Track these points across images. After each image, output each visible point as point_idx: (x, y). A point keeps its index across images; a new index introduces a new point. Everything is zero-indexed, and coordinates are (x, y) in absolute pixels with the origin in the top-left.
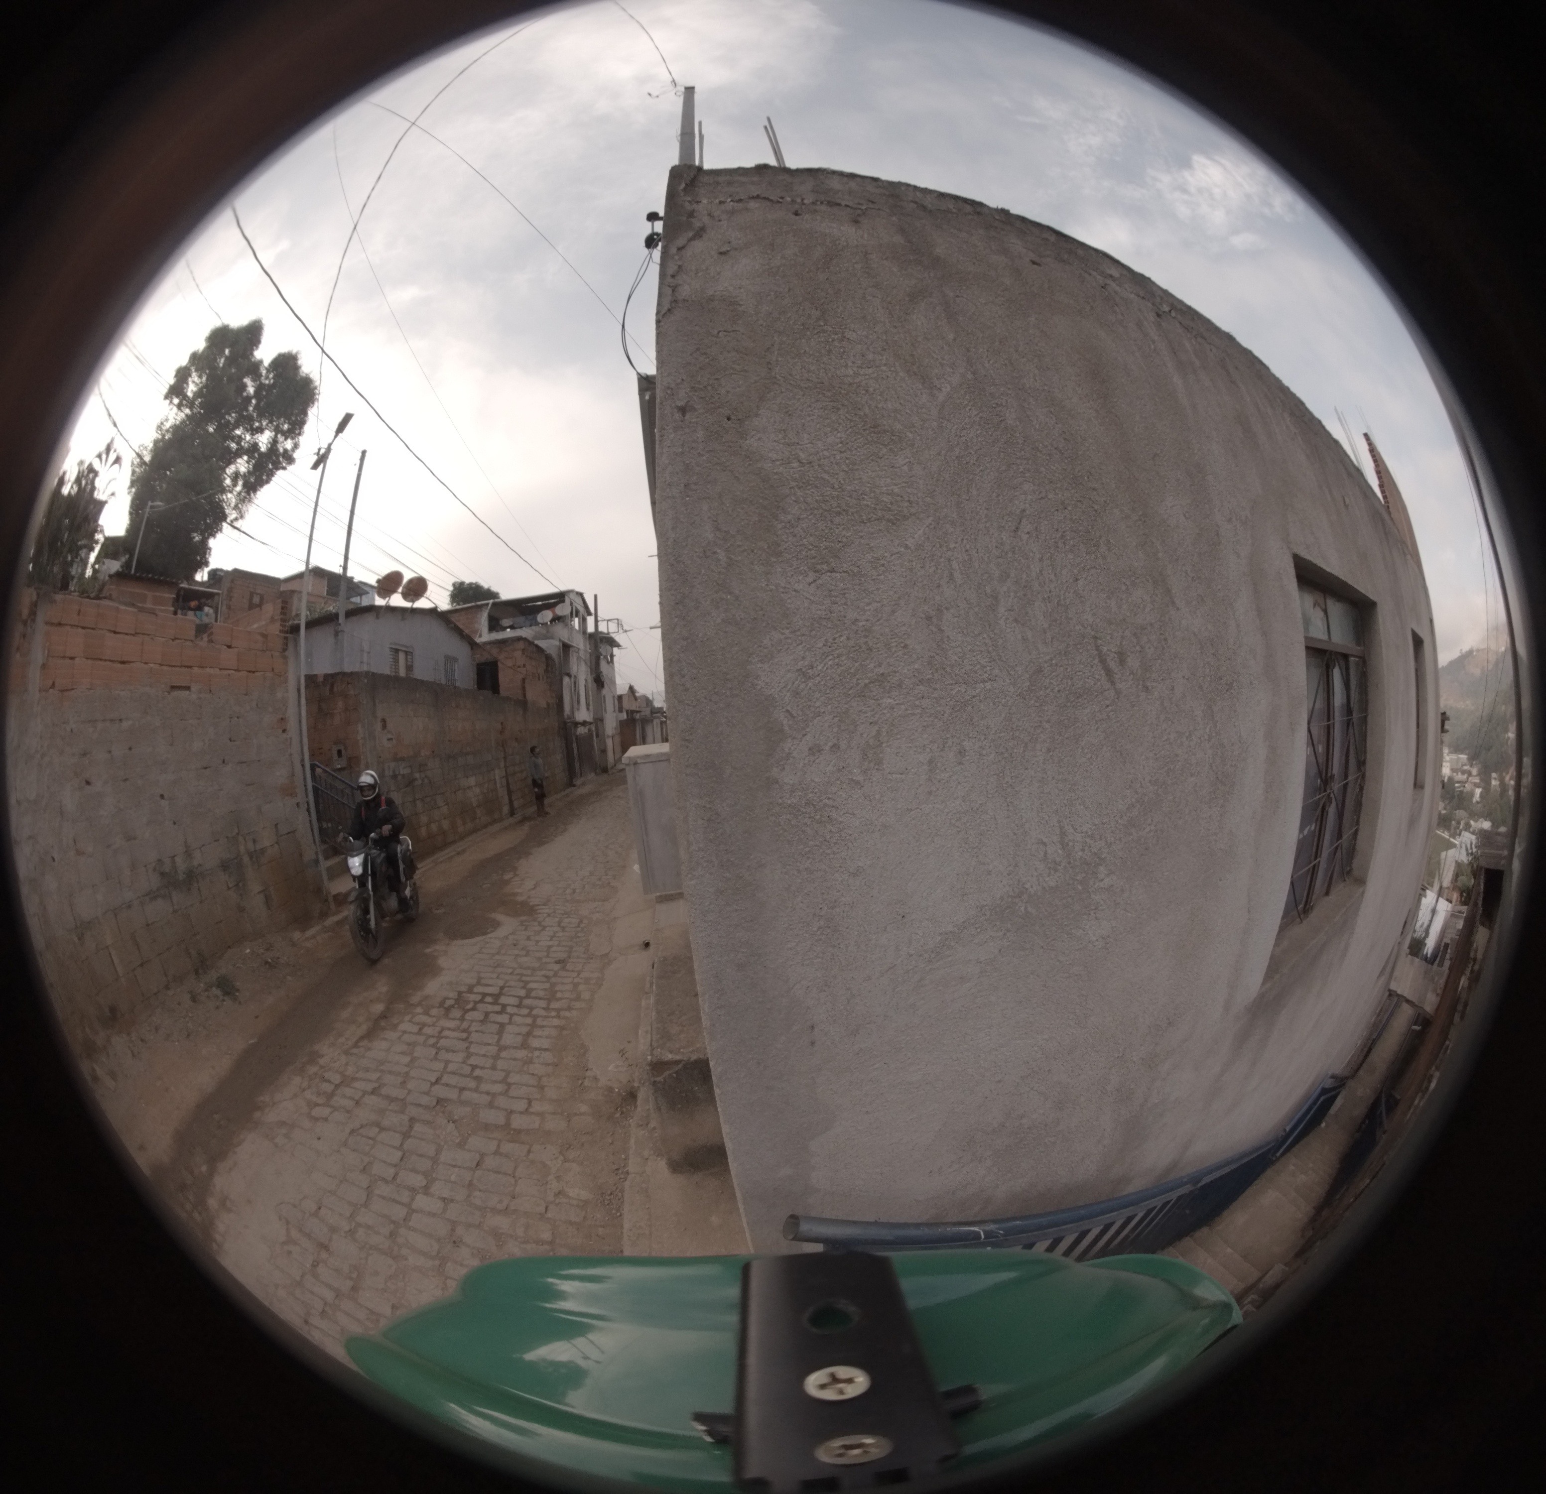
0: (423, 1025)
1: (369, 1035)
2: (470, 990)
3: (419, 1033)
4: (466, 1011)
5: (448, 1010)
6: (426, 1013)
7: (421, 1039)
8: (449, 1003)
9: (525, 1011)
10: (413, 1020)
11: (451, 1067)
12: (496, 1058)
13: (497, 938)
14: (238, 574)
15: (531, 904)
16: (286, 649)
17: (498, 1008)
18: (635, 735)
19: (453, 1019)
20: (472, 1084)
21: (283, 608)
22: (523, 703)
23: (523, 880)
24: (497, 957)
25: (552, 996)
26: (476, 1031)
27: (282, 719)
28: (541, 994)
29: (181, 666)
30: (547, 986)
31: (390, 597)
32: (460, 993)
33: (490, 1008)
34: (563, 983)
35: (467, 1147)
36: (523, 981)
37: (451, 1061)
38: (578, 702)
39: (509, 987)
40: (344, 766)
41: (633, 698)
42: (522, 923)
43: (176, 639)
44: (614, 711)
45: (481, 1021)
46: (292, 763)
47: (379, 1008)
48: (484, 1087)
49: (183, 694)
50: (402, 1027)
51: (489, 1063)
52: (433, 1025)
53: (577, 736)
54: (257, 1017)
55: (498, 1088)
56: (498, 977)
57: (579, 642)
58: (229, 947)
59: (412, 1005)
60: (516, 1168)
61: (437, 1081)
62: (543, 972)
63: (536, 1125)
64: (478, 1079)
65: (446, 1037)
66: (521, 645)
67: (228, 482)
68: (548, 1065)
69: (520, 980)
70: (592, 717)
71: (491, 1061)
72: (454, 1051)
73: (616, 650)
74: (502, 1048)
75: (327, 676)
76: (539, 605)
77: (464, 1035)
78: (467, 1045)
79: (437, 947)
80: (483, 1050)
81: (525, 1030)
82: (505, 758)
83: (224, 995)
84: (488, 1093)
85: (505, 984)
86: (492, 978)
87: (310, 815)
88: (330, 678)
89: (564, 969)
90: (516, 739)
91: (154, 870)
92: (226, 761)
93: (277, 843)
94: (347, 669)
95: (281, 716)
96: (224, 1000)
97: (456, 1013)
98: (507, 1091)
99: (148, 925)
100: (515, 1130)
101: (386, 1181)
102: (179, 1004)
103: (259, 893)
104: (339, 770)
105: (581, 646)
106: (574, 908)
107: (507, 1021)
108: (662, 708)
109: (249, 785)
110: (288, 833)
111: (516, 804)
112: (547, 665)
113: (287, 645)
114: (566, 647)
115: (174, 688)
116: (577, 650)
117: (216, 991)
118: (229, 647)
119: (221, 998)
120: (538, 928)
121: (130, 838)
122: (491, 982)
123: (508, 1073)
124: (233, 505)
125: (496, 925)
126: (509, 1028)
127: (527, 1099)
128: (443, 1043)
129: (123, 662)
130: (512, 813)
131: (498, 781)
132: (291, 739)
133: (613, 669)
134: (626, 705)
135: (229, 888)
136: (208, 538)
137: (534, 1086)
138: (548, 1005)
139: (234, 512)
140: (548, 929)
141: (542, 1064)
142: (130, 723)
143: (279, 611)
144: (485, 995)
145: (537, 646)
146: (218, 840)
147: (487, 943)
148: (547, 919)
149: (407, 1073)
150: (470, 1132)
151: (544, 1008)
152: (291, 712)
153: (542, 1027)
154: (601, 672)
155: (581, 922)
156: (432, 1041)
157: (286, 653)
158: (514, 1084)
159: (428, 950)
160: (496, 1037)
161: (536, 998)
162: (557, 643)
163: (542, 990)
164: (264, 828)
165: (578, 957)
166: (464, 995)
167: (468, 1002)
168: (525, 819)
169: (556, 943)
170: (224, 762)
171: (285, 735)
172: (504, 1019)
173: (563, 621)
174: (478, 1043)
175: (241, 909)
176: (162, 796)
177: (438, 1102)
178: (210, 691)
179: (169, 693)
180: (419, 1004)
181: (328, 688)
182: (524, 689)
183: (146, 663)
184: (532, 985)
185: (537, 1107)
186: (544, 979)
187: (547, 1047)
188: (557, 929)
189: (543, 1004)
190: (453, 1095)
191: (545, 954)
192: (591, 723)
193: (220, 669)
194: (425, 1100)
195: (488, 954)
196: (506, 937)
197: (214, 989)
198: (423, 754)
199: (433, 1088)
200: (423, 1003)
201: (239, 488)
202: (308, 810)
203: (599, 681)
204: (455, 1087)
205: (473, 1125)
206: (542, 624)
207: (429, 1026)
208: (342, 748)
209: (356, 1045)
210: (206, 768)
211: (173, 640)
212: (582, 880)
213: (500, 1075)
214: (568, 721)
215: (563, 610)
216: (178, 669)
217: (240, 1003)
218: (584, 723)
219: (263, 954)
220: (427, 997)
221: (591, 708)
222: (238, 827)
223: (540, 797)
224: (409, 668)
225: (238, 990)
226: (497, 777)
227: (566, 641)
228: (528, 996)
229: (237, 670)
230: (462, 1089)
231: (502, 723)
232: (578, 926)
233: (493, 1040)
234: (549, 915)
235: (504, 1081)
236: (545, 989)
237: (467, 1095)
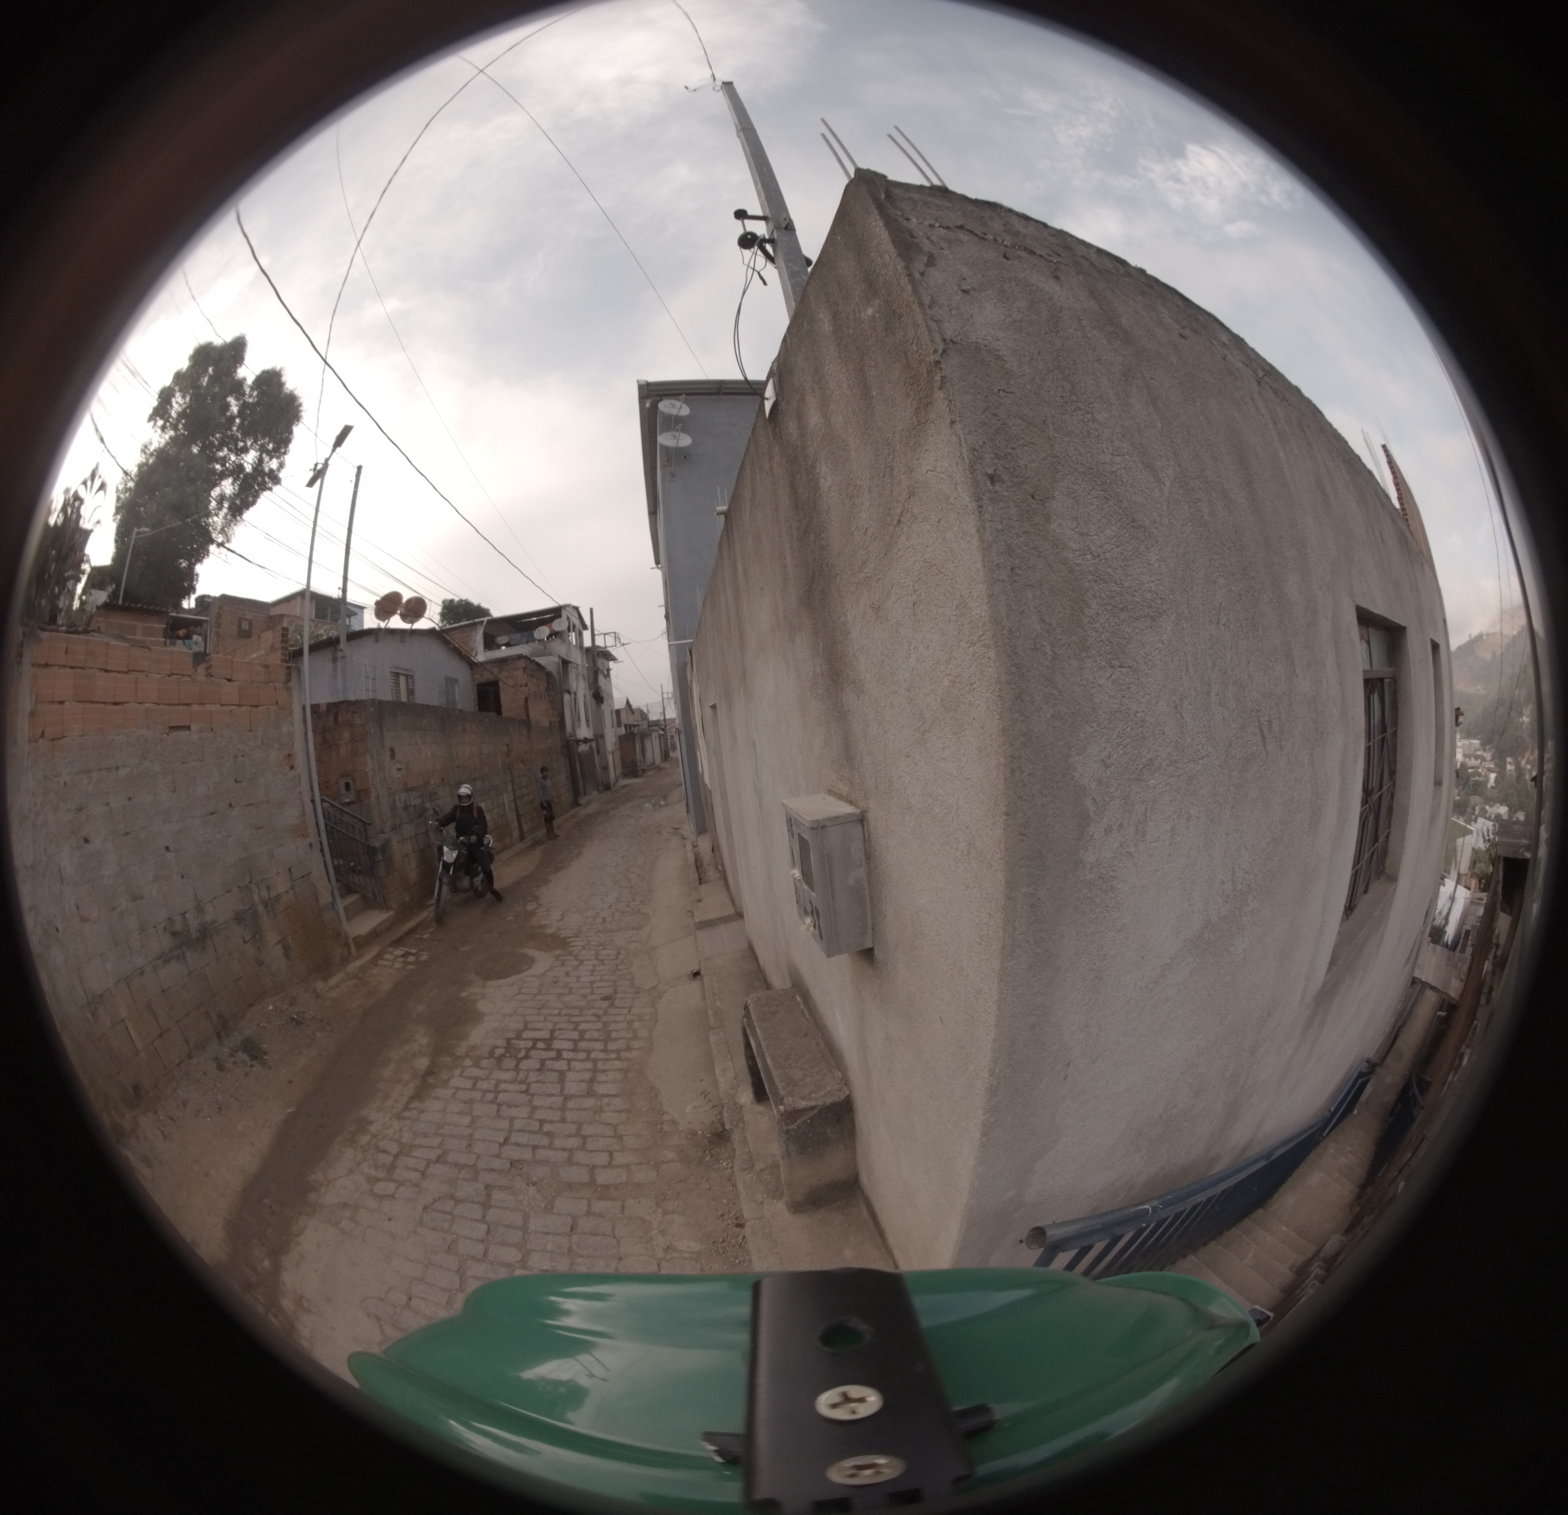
0: (476, 1080)
1: (420, 1094)
2: (519, 1036)
3: (474, 1088)
4: (519, 1060)
5: (500, 1059)
6: (477, 1065)
7: (477, 1095)
8: (499, 1052)
9: (582, 1055)
10: (464, 1074)
11: (518, 1124)
12: (563, 1109)
13: (534, 976)
14: (227, 601)
15: (562, 936)
16: (290, 680)
17: (553, 1054)
18: (635, 750)
19: (507, 1070)
20: (545, 1141)
21: (283, 636)
22: (527, 723)
23: (548, 910)
24: (539, 997)
25: (607, 1038)
26: (536, 1082)
27: (289, 755)
28: (596, 1035)
29: (178, 705)
30: (600, 1025)
31: (389, 619)
32: (508, 1041)
33: (545, 1055)
34: (615, 1022)
35: (555, 1211)
36: (573, 1023)
37: (516, 1118)
38: (579, 719)
39: (559, 1029)
40: (352, 800)
41: (630, 712)
42: (557, 958)
43: (172, 674)
44: (613, 726)
45: (538, 1070)
46: (302, 801)
47: (423, 1063)
48: (558, 1143)
49: (184, 734)
50: (454, 1082)
51: (557, 1115)
52: (487, 1078)
53: (579, 754)
54: (290, 1082)
55: (574, 1142)
56: (545, 1020)
57: (577, 657)
58: (251, 1005)
59: (459, 1057)
60: (613, 1227)
61: (506, 1141)
62: (592, 1011)
63: (624, 1178)
64: (549, 1134)
65: (505, 1091)
66: (522, 663)
67: (213, 504)
68: (620, 1112)
69: (569, 1022)
70: (592, 734)
71: (559, 1113)
72: (516, 1106)
73: (612, 664)
74: (567, 1098)
75: (330, 705)
76: (535, 621)
77: (524, 1087)
78: (529, 1097)
79: (473, 990)
80: (548, 1102)
81: (587, 1076)
82: (512, 781)
83: (252, 1060)
84: (564, 1149)
85: (554, 1026)
86: (539, 1021)
87: (324, 856)
88: (335, 708)
89: (612, 1005)
90: (522, 761)
91: (165, 929)
92: (232, 805)
93: (291, 888)
94: (352, 697)
95: (287, 752)
96: (252, 1066)
97: (509, 1063)
98: (584, 1144)
99: (163, 991)
100: (601, 1186)
101: (478, 1260)
102: (205, 1074)
103: (278, 943)
104: (349, 804)
105: (579, 662)
106: (608, 938)
107: (565, 1068)
108: (658, 721)
109: (259, 828)
110: (303, 877)
111: (525, 828)
112: (548, 683)
113: (290, 674)
114: (565, 663)
115: (173, 728)
116: (575, 666)
117: (243, 1056)
118: (229, 680)
119: (249, 1063)
120: (575, 963)
121: (136, 898)
122: (539, 1026)
123: (580, 1126)
124: (219, 528)
125: (531, 961)
126: (570, 1076)
127: (607, 1151)
128: (502, 1097)
129: (116, 704)
130: (522, 837)
131: (507, 806)
132: (299, 776)
133: (610, 682)
134: (624, 719)
135: (245, 942)
136: (195, 564)
137: (610, 1137)
138: (606, 1046)
139: (220, 535)
140: (585, 963)
141: (614, 1112)
142: (127, 770)
143: (279, 639)
144: (535, 1041)
145: (538, 664)
146: (230, 891)
147: (525, 982)
148: (583, 952)
149: (471, 1135)
150: (554, 1194)
151: (601, 1051)
152: (299, 746)
153: (604, 1071)
154: (600, 687)
155: (619, 953)
156: (490, 1096)
157: (290, 684)
158: (589, 1136)
159: (464, 994)
160: (558, 1087)
161: (590, 1040)
162: (557, 660)
163: (595, 1030)
164: (278, 873)
165: (625, 992)
166: (513, 1041)
167: (519, 1050)
168: (536, 843)
169: (598, 978)
170: (230, 805)
171: (293, 772)
172: (561, 1065)
173: (561, 637)
174: (540, 1095)
175: (260, 963)
176: (167, 849)
177: (511, 1164)
178: (212, 730)
179: (168, 734)
180: (467, 1055)
181: (331, 718)
182: (527, 709)
183: (139, 703)
184: (583, 1026)
185: (619, 1159)
186: (595, 1019)
187: (614, 1093)
188: (596, 962)
189: (599, 1046)
190: (527, 1155)
191: (589, 990)
192: (592, 740)
193: (222, 705)
194: (497, 1164)
195: (528, 994)
196: (544, 974)
197: (240, 1053)
198: (432, 782)
199: (503, 1150)
200: (471, 1054)
201: (225, 510)
202: (322, 850)
203: (598, 697)
204: (527, 1145)
205: (555, 1186)
206: (539, 641)
207: (483, 1080)
208: (350, 781)
209: (406, 1108)
210: (212, 814)
211: (169, 676)
212: (610, 907)
213: (572, 1129)
214: (571, 739)
215: (558, 625)
216: (176, 707)
217: (270, 1067)
218: (586, 741)
219: (287, 1009)
220: (474, 1047)
221: (591, 724)
222: (250, 875)
223: (549, 820)
224: (411, 692)
225: (266, 1053)
226: (506, 801)
227: (565, 657)
228: (582, 1039)
229: (239, 706)
230: (535, 1148)
231: (508, 746)
232: (617, 958)
233: (556, 1089)
234: (584, 947)
235: (578, 1134)
236: (598, 1030)
237: (542, 1154)
